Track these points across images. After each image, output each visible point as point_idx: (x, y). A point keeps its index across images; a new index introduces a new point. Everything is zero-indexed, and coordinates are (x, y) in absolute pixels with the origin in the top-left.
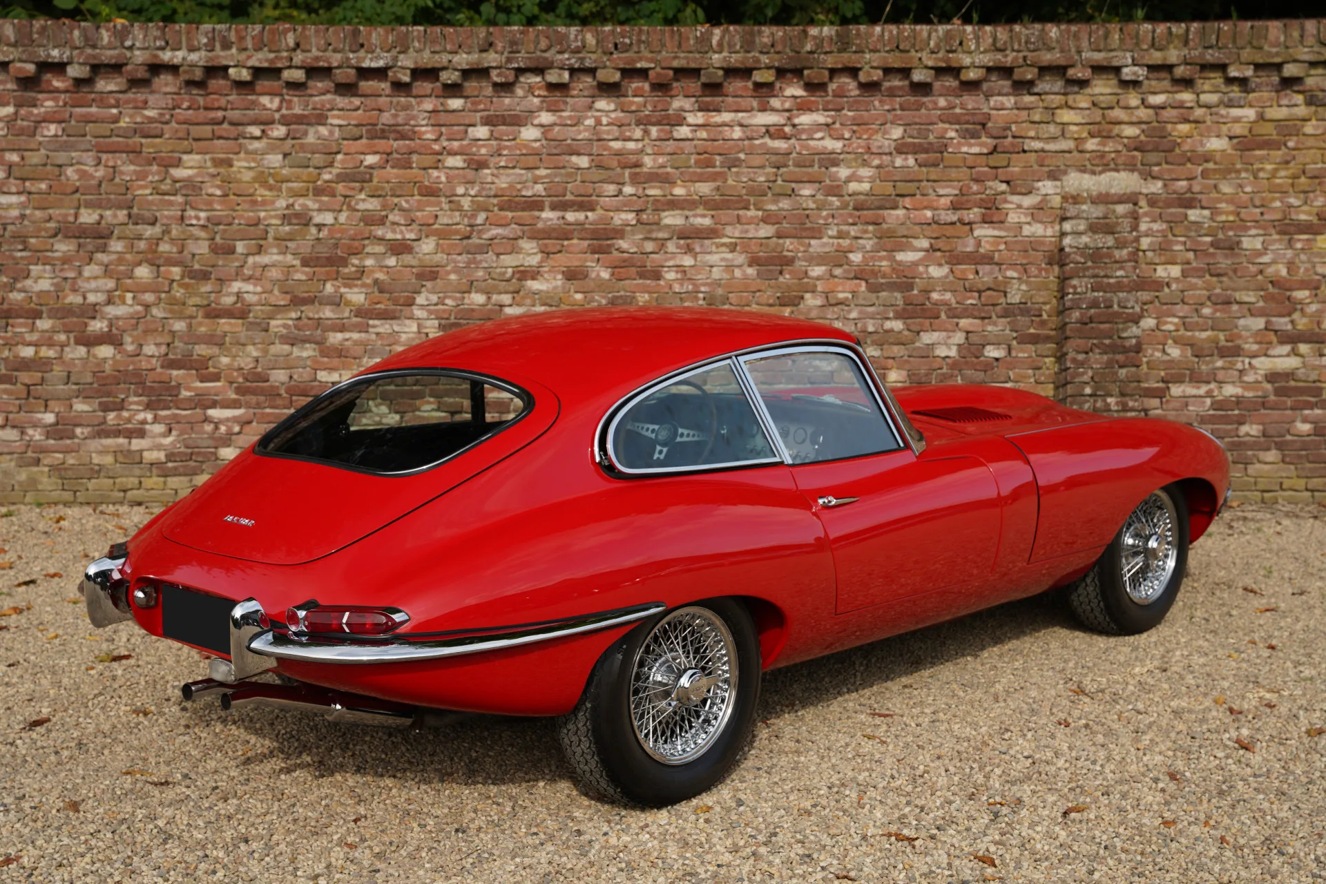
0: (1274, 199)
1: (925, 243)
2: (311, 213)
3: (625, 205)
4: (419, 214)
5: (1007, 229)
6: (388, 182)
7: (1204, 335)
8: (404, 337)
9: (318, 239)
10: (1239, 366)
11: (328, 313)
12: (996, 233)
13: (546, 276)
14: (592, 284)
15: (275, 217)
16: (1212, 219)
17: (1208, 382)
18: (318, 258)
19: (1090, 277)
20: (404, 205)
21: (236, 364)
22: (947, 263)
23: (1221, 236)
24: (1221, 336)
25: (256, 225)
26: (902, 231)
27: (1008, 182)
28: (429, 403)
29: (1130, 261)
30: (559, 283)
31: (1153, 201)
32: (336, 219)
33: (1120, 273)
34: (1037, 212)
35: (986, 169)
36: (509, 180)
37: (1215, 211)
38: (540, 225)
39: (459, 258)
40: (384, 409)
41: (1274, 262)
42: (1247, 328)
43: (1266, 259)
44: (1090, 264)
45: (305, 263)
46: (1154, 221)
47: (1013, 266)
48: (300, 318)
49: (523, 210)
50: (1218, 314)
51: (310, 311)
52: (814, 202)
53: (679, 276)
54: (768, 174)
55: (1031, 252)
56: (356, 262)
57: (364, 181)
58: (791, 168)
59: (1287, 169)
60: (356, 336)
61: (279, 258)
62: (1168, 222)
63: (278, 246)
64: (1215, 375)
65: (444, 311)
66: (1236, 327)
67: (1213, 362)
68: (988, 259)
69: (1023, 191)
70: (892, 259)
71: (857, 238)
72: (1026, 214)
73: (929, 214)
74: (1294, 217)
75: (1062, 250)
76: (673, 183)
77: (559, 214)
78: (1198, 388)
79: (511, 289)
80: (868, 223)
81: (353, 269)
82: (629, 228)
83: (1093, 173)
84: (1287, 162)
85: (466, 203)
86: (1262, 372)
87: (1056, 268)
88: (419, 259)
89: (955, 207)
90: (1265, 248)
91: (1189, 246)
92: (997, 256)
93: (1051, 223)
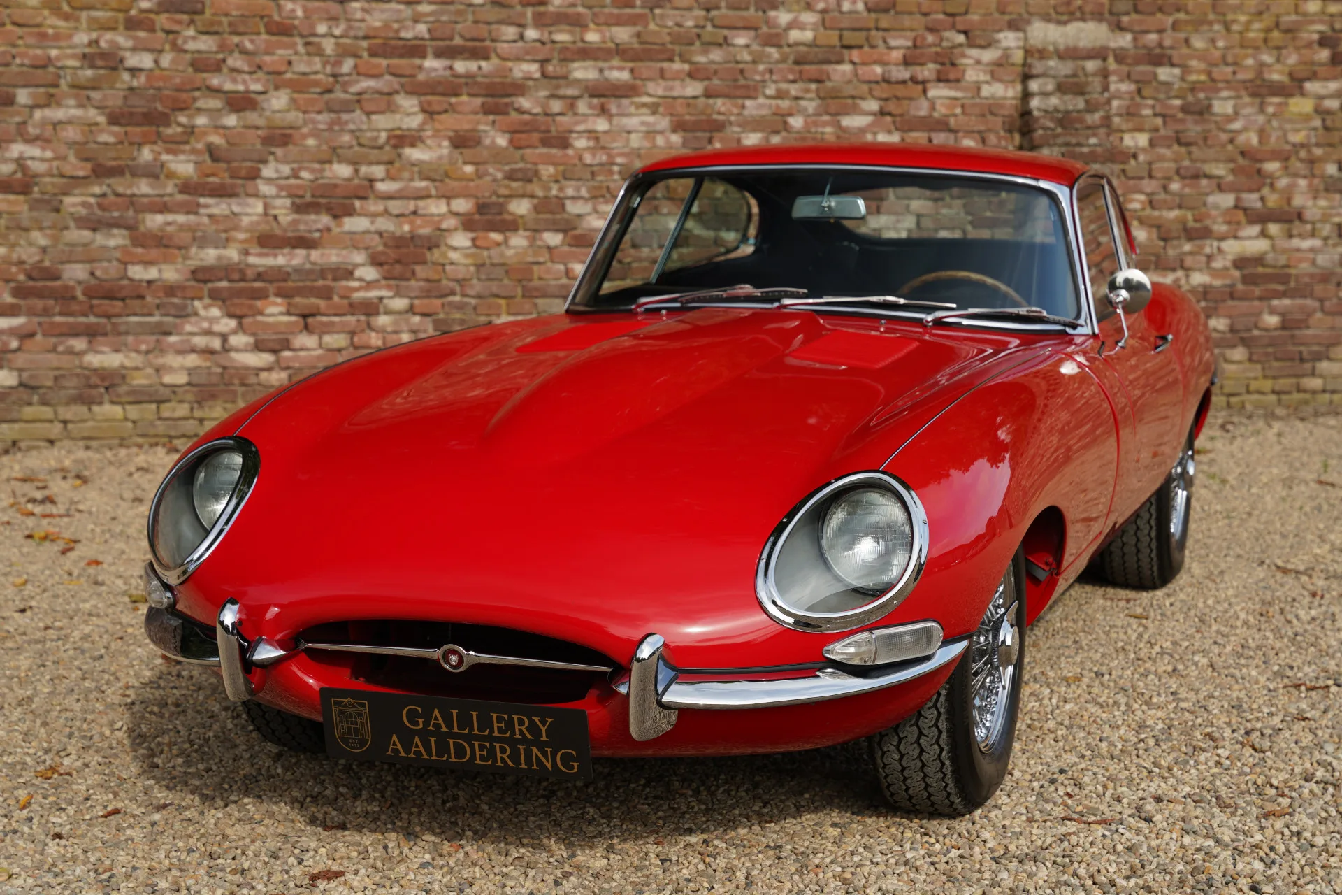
0: (1246, 56)
1: (874, 106)
2: (122, 53)
3: (527, 53)
4: (267, 58)
5: (965, 89)
6: (227, 15)
7: (1173, 214)
8: (245, 221)
9: (131, 89)
10: (1208, 250)
11: (144, 187)
12: (953, 93)
13: (429, 142)
14: (485, 153)
15: (73, 56)
16: (1183, 79)
17: (1174, 270)
18: (131, 114)
19: (1060, 146)
20: (248, 45)
21: (15, 256)
22: (897, 129)
23: (1190, 98)
24: (1189, 215)
25: (44, 67)
26: (849, 90)
27: (965, 33)
28: (276, 304)
29: (1102, 126)
30: (445, 151)
31: (1120, 57)
32: (156, 62)
33: (1093, 141)
34: (997, 69)
35: (941, 16)
36: (384, 16)
37: (1186, 69)
38: (421, 77)
39: (319, 117)
40: (215, 312)
41: (1245, 129)
42: (1216, 207)
43: (1237, 125)
44: (1059, 130)
45: (114, 120)
46: (1121, 81)
47: (969, 133)
48: (104, 195)
49: (401, 56)
50: (1187, 190)
51: (121, 185)
52: (750, 53)
53: (591, 144)
54: (696, 18)
55: (990, 117)
56: (183, 119)
57: (195, 13)
58: (724, 11)
59: (1261, 21)
60: (181, 218)
61: (78, 112)
62: (1137, 82)
63: (76, 97)
64: (1182, 261)
65: (298, 187)
66: (1205, 204)
67: (1180, 246)
68: (943, 125)
69: (983, 43)
70: (838, 125)
71: (797, 98)
72: (985, 72)
73: (878, 70)
74: (1267, 76)
75: (1026, 113)
76: (584, 27)
77: (446, 62)
78: (1165, 276)
79: (385, 158)
80: (811, 81)
81: (179, 130)
82: (531, 83)
83: (1059, 23)
84: (1260, 13)
85: (329, 46)
86: (1230, 257)
87: (1017, 137)
88: (268, 119)
89: (907, 62)
90: (1236, 113)
91: (1158, 110)
92: (952, 121)
93: (1013, 82)
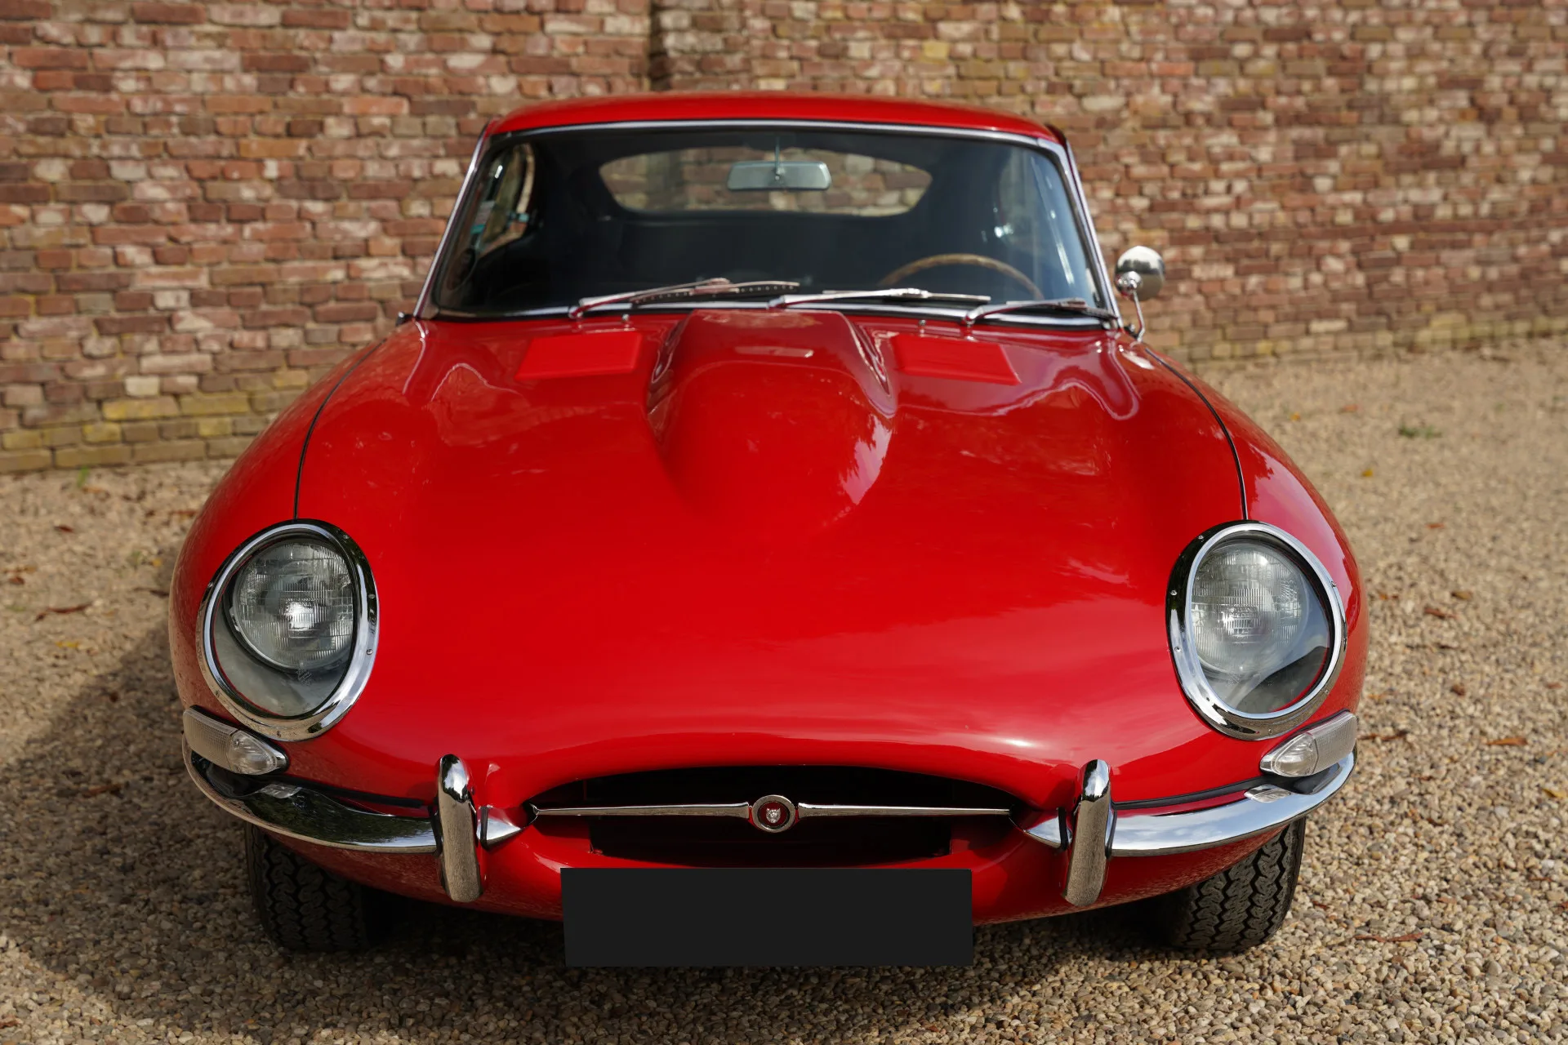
1: (484, 41)
5: (587, 23)
12: (574, 28)
16: (818, 16)
22: (513, 72)
23: (826, 39)
26: (456, 21)
37: (821, 4)
41: (882, 77)
42: (855, 171)
43: (873, 72)
44: (698, 75)
46: (755, 16)
47: (593, 77)
55: (616, 58)
62: (771, 18)
68: (562, 67)
70: (444, 65)
71: (395, 31)
72: (609, 2)
74: (902, 15)
75: (658, 54)
80: (412, 8)
87: (647, 80)
90: (873, 58)
91: (795, 52)
92: (574, 62)
93: (638, 14)
